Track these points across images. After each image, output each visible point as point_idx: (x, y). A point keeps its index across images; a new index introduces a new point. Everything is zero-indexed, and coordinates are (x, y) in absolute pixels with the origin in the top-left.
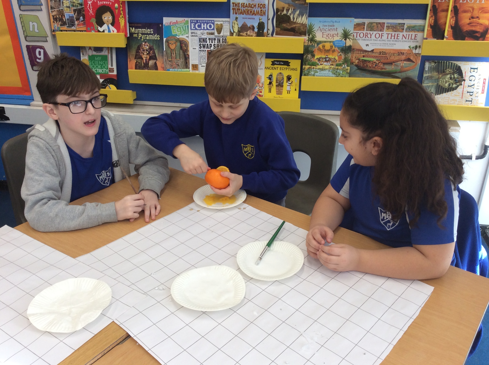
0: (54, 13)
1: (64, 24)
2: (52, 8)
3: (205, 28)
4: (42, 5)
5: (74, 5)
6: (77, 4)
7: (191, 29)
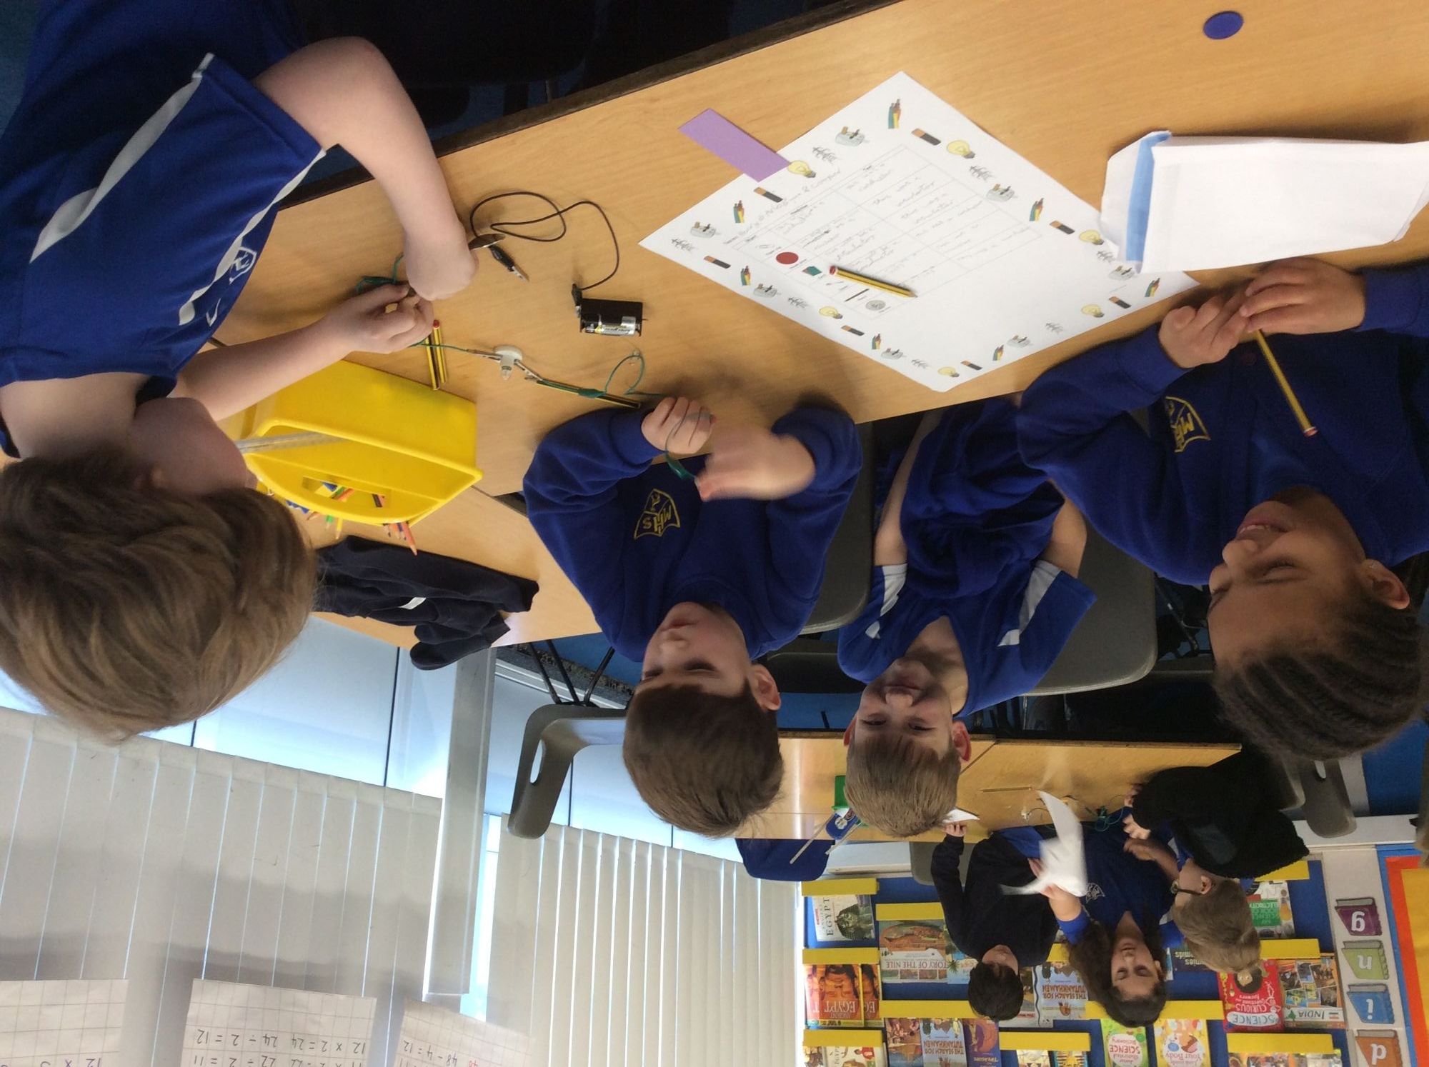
0: (1332, 981)
1: (1315, 968)
2: (1335, 989)
4: (1348, 993)
5: (1299, 994)
6: (1295, 994)
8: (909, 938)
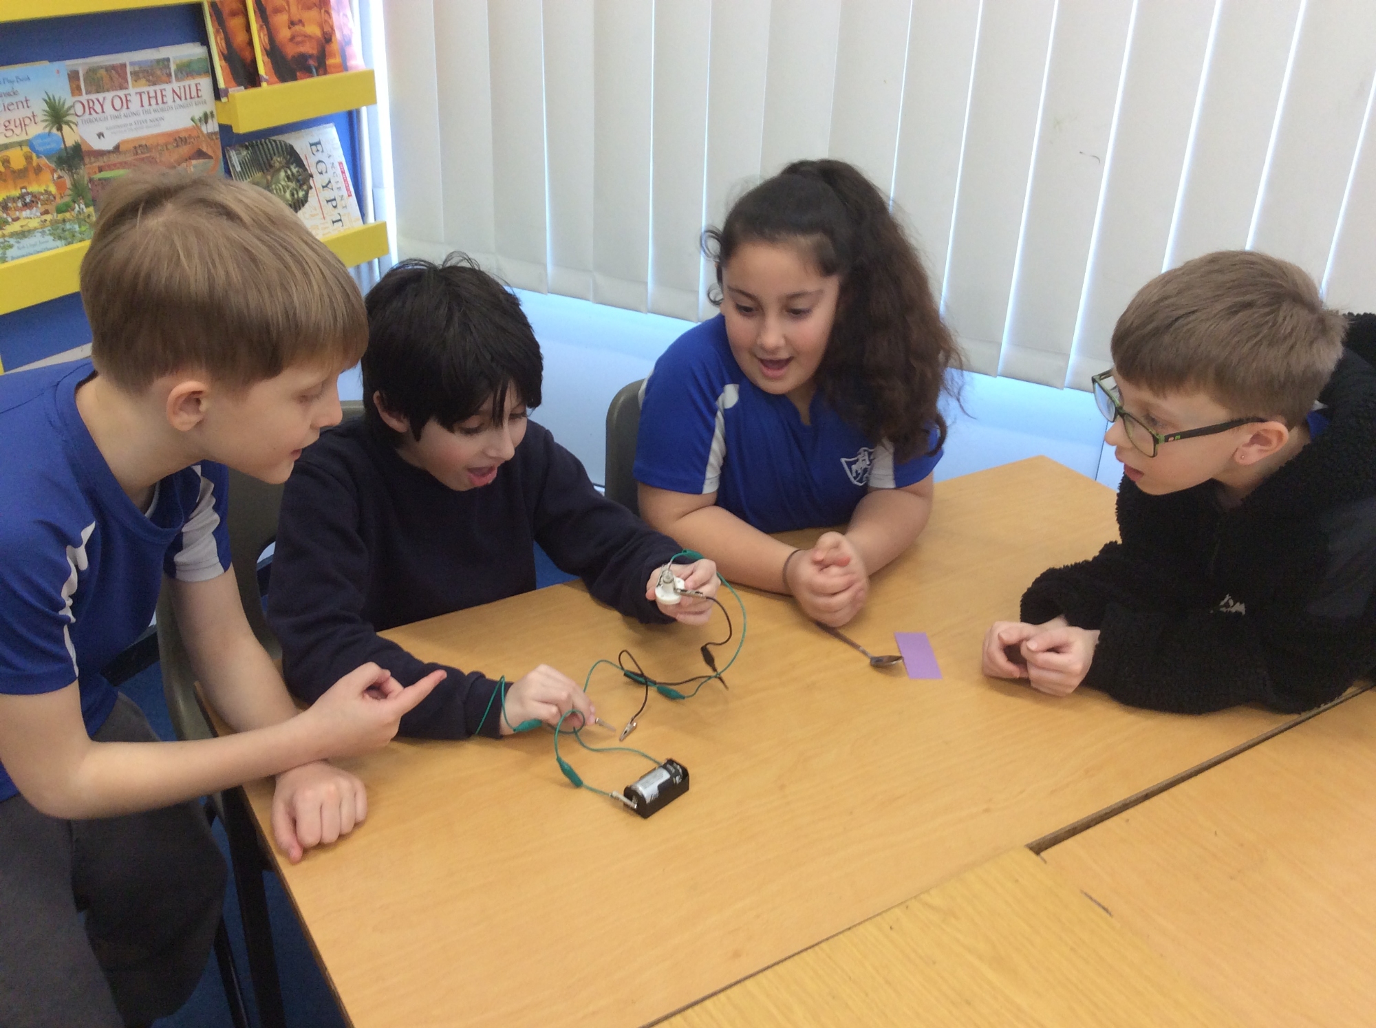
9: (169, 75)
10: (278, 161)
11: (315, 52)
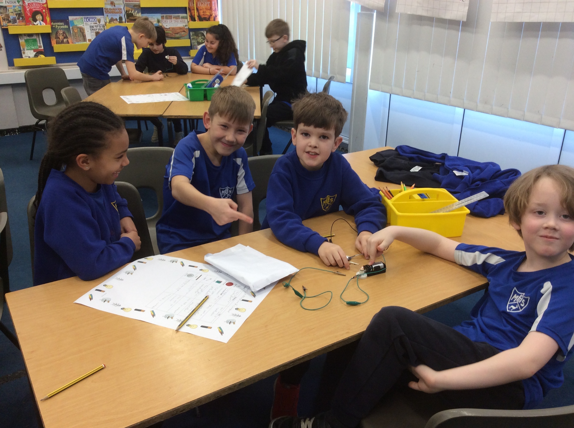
0: (3, 16)
1: (10, 22)
3: (92, 21)
5: (16, 11)
6: (18, 11)
7: (85, 21)
8: (177, 32)
9: (179, 18)
10: (200, 35)
11: (208, 17)
